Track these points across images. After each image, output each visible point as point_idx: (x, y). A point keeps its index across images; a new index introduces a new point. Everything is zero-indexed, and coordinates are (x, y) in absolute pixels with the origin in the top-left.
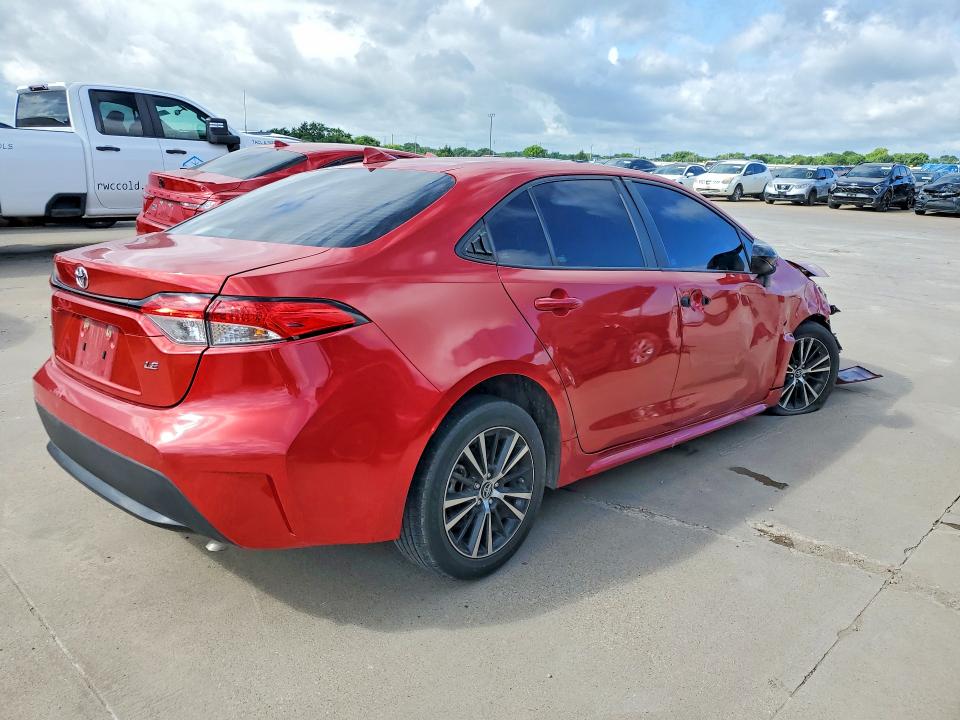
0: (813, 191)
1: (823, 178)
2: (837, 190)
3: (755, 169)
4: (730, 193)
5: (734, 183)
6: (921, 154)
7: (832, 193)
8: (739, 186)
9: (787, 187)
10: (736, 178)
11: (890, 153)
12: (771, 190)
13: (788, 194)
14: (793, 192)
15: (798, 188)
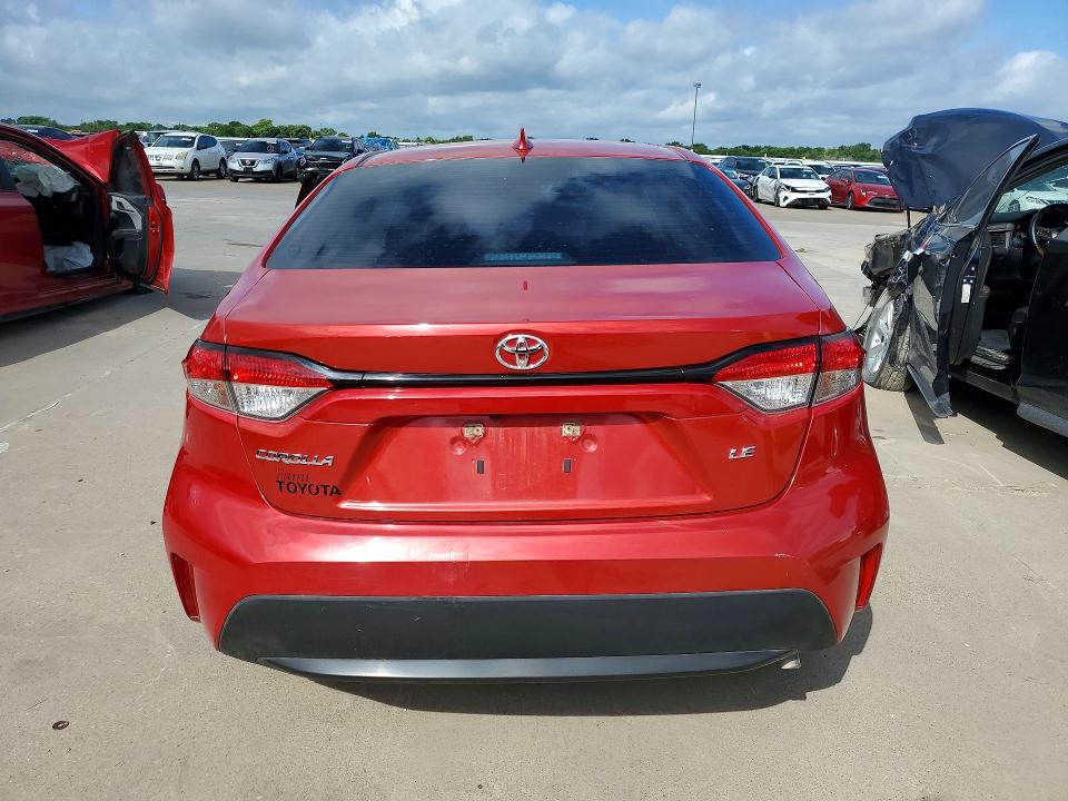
0: (279, 166)
1: (286, 152)
2: (307, 165)
3: (206, 143)
4: (188, 169)
5: (190, 159)
6: (303, 126)
7: (304, 167)
8: (196, 162)
9: (253, 163)
10: (190, 152)
11: (275, 125)
12: (234, 165)
13: (254, 170)
14: (260, 168)
15: (263, 163)
